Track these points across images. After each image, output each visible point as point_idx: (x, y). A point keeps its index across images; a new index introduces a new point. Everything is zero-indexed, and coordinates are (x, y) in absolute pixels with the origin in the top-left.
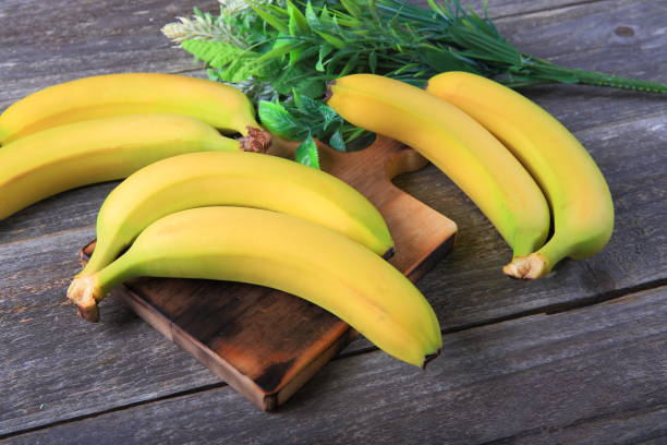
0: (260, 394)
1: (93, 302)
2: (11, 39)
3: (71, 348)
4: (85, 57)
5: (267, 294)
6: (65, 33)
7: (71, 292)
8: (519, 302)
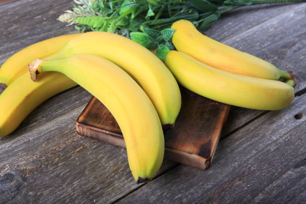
0: (203, 160)
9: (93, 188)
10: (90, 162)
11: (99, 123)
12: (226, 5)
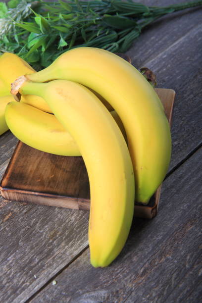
9: (31, 261)
10: (22, 230)
11: (26, 184)
12: (145, 17)
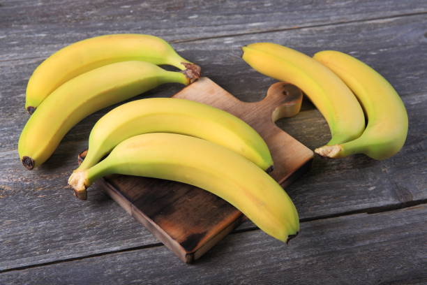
0: (184, 253)
1: (84, 188)
2: (45, 19)
3: (69, 216)
4: (89, 33)
5: (192, 189)
6: (78, 17)
7: (71, 180)
8: (351, 205)
10: (71, 205)
